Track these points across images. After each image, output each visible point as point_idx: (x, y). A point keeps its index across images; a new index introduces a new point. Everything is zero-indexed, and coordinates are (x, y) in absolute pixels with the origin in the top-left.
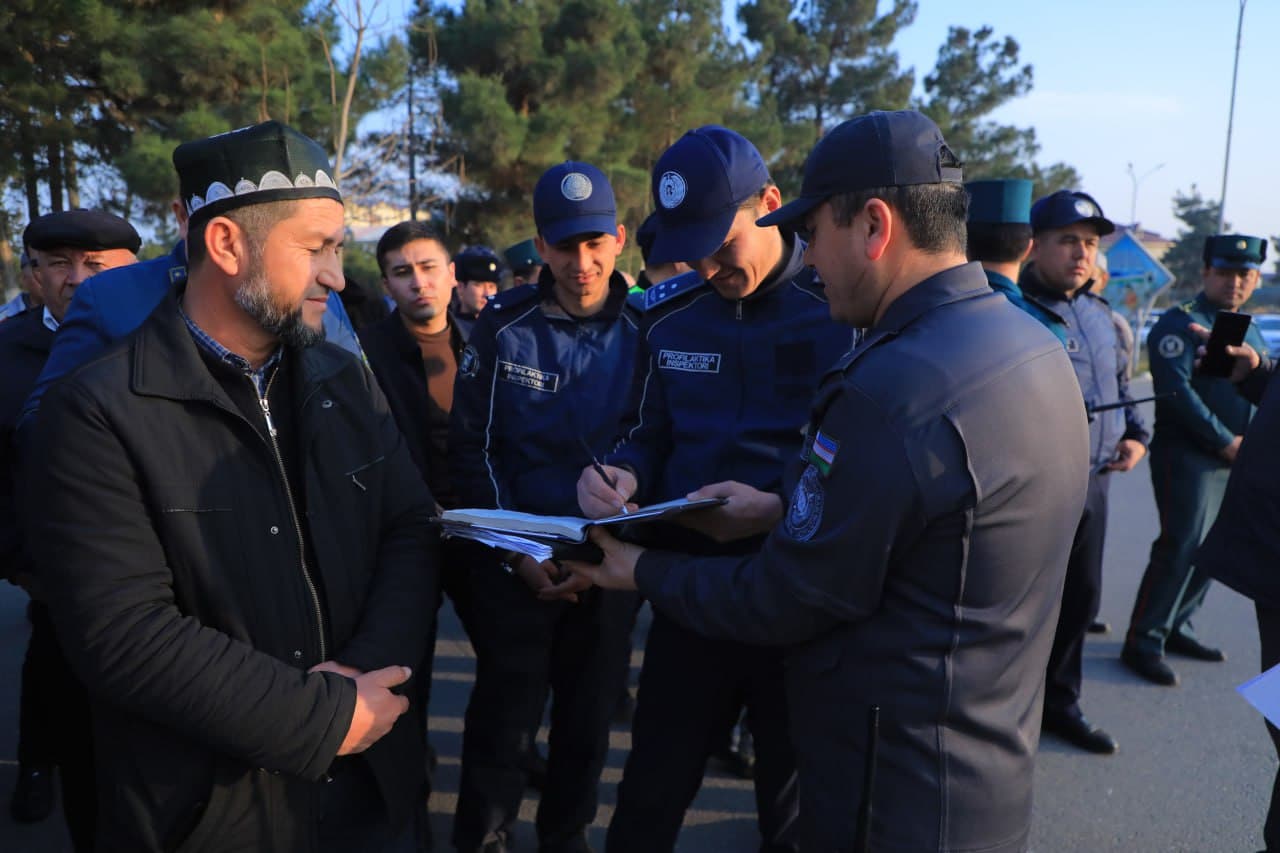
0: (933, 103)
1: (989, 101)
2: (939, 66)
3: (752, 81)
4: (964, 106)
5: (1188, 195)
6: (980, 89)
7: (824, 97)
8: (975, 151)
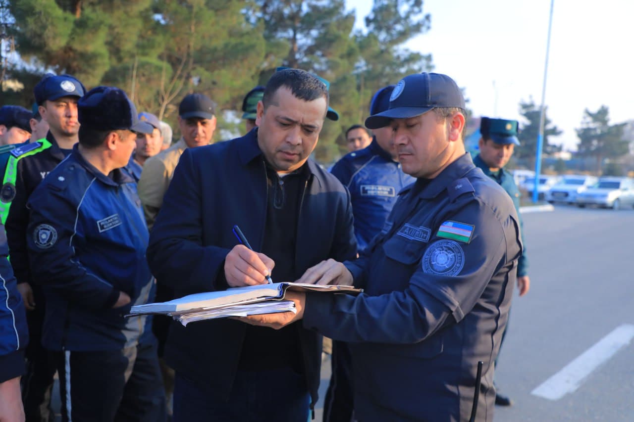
0: (370, 34)
1: (404, 36)
2: (374, 11)
3: (248, 10)
4: (389, 38)
5: (527, 101)
6: (399, 27)
7: (298, 25)
8: (394, 67)
